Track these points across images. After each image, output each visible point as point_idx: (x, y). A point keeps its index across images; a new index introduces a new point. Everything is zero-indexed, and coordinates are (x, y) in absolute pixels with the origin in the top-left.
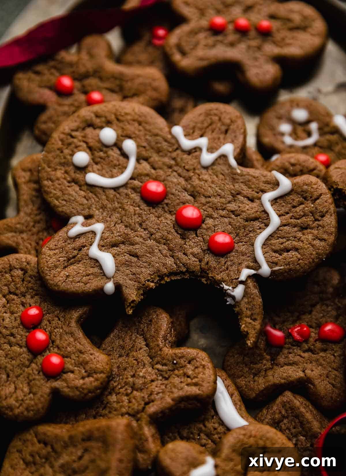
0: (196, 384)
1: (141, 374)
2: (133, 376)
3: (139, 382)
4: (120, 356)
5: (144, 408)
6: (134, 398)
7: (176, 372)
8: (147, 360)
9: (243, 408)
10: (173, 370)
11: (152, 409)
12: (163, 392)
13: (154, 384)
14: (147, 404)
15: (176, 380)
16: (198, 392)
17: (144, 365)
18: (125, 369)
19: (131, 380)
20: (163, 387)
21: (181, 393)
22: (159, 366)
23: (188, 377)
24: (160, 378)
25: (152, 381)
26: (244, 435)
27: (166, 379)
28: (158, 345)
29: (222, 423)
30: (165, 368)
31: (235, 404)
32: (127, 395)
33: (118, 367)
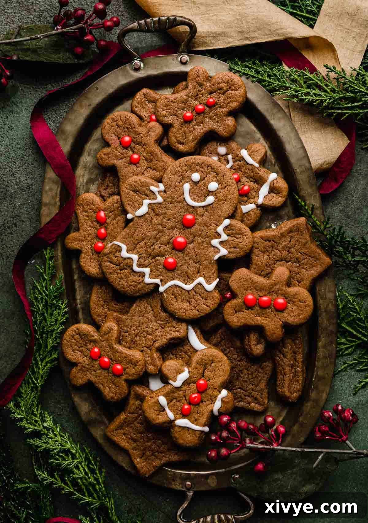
0: (178, 331)
1: (151, 326)
2: (147, 327)
3: (150, 330)
4: (140, 316)
5: (153, 344)
6: (148, 339)
7: (168, 325)
8: (153, 318)
9: (202, 338)
10: (166, 323)
11: (157, 345)
12: (162, 336)
13: (157, 331)
14: (154, 342)
15: (168, 329)
16: (179, 335)
17: (152, 322)
18: (142, 324)
19: (146, 329)
20: (162, 333)
21: (171, 336)
22: (159, 322)
23: (174, 327)
24: (160, 328)
25: (156, 330)
26: (203, 355)
27: (163, 328)
28: (158, 311)
29: (192, 347)
30: (162, 322)
31: (198, 336)
32: (144, 337)
33: (139, 323)
